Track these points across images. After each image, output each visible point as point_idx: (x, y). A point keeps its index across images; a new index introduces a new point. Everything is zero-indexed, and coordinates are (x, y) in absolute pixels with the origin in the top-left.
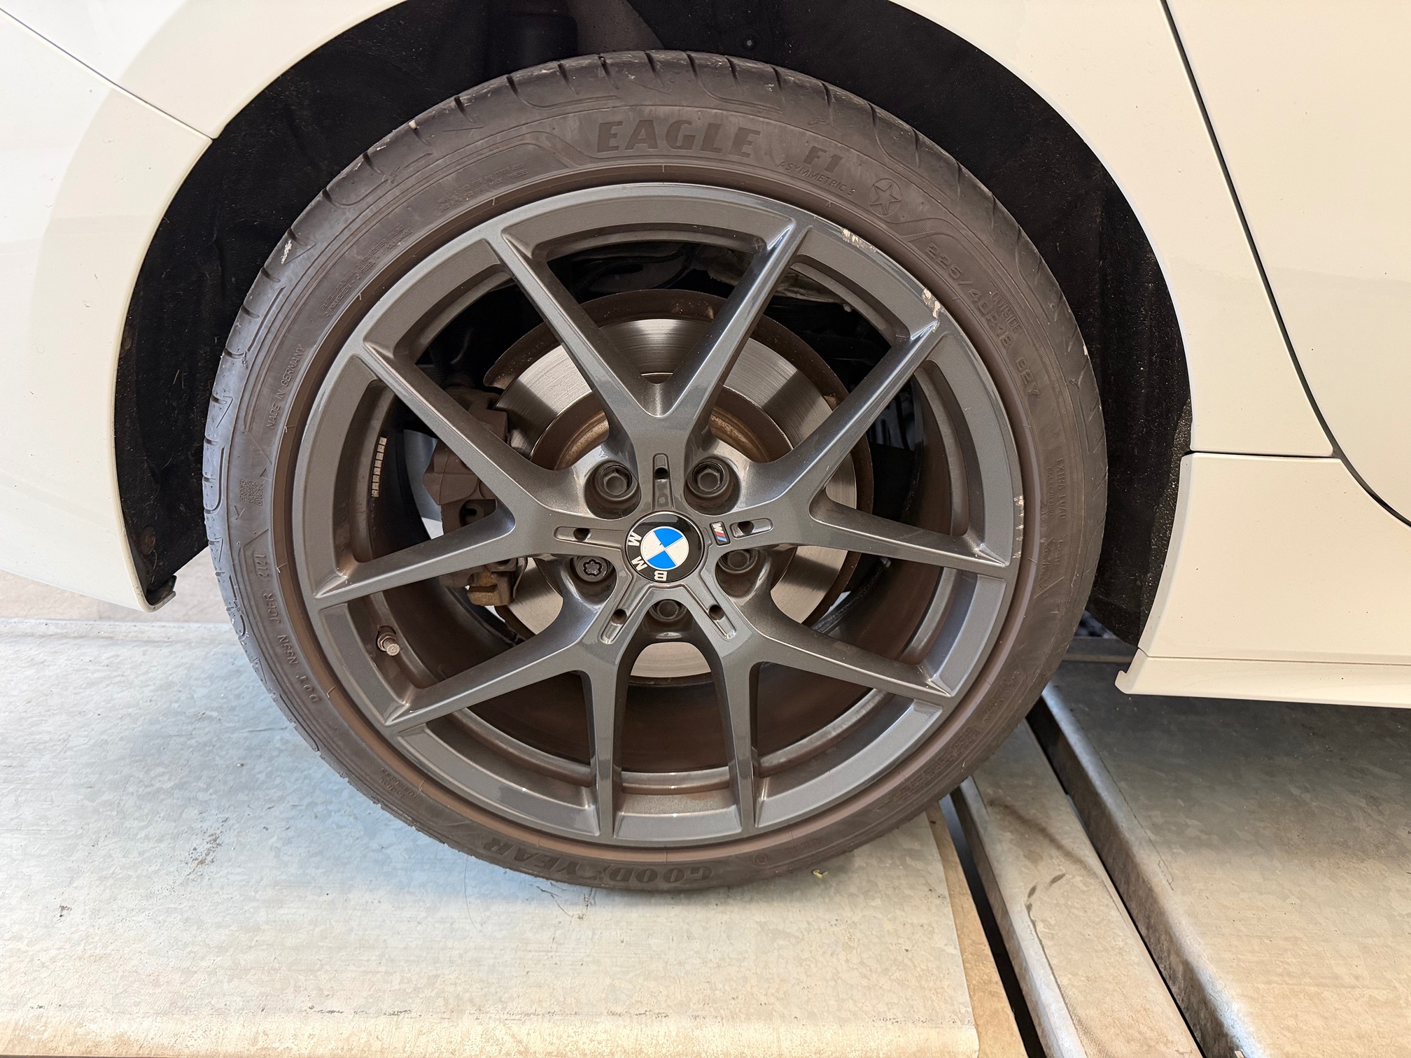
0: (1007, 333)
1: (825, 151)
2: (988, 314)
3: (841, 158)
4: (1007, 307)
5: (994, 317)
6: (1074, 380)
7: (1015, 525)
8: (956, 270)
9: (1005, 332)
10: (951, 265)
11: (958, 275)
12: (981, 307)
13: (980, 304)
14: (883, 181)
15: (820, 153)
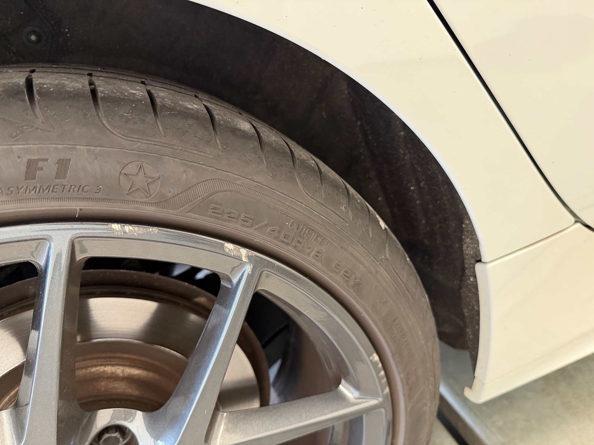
0: (315, 249)
1: (47, 160)
2: (292, 241)
3: (69, 160)
4: (306, 229)
5: (298, 242)
6: (383, 257)
7: (378, 373)
8: (246, 219)
9: (314, 248)
10: (239, 216)
11: (251, 221)
12: (284, 240)
13: (281, 237)
14: (130, 166)
15: (40, 164)
